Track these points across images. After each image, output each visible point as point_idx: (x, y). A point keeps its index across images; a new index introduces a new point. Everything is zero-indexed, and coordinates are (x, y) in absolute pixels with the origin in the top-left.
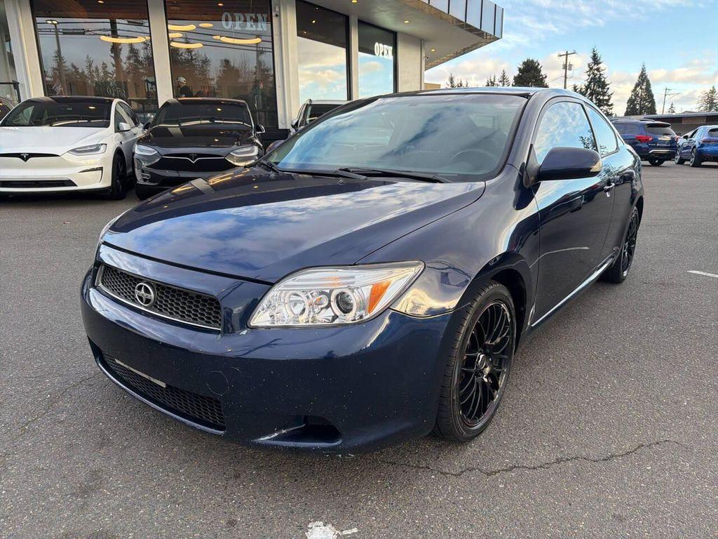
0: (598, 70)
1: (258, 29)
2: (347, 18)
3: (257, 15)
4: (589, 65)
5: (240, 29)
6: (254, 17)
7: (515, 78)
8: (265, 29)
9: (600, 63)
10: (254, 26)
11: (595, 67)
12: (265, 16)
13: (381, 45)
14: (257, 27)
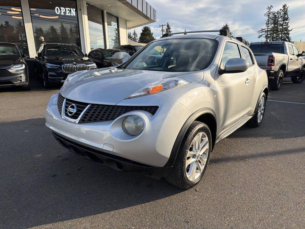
0: (169, 31)
1: (71, 15)
2: (103, 12)
3: (71, 9)
4: (166, 29)
5: (64, 14)
6: (69, 10)
7: (141, 34)
8: (75, 15)
9: (170, 29)
10: (70, 13)
11: (168, 30)
12: (74, 9)
13: (113, 22)
14: (71, 14)
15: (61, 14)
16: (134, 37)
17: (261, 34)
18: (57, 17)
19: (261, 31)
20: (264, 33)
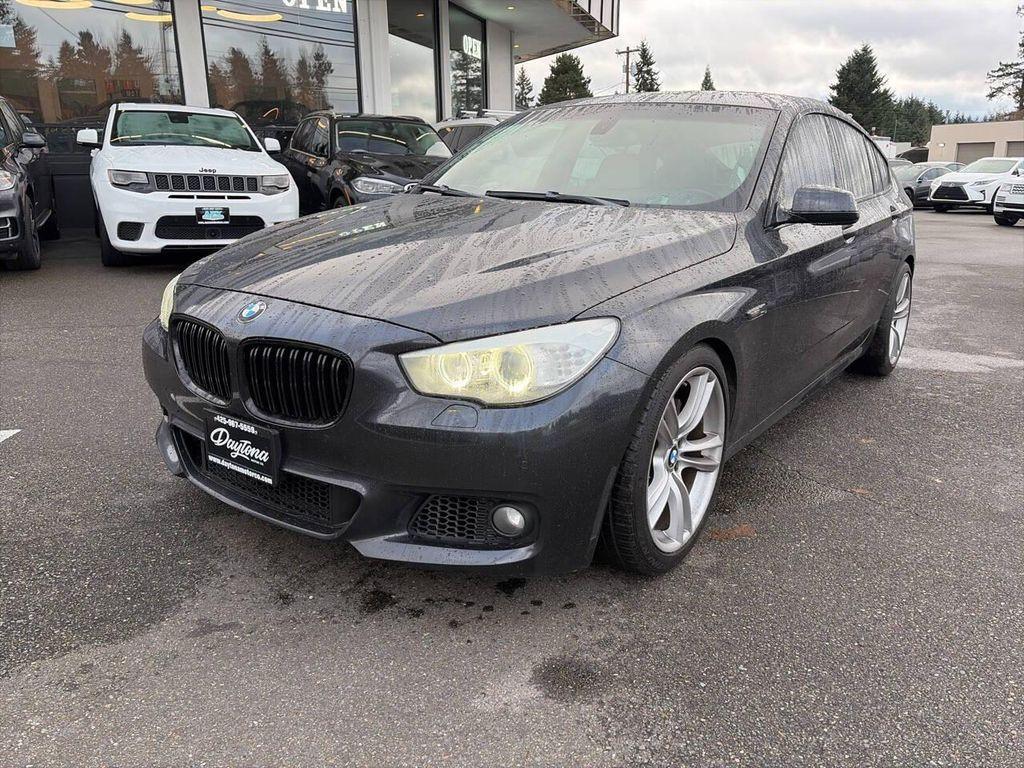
0: (649, 72)
1: (334, 10)
4: (638, 65)
7: (547, 81)
8: (345, 10)
9: (652, 64)
10: (329, 5)
11: (645, 69)
13: (469, 38)
14: (333, 6)
15: (301, 6)
16: (521, 94)
17: (998, 84)
18: (278, 17)
19: (1001, 73)
20: (1010, 80)
